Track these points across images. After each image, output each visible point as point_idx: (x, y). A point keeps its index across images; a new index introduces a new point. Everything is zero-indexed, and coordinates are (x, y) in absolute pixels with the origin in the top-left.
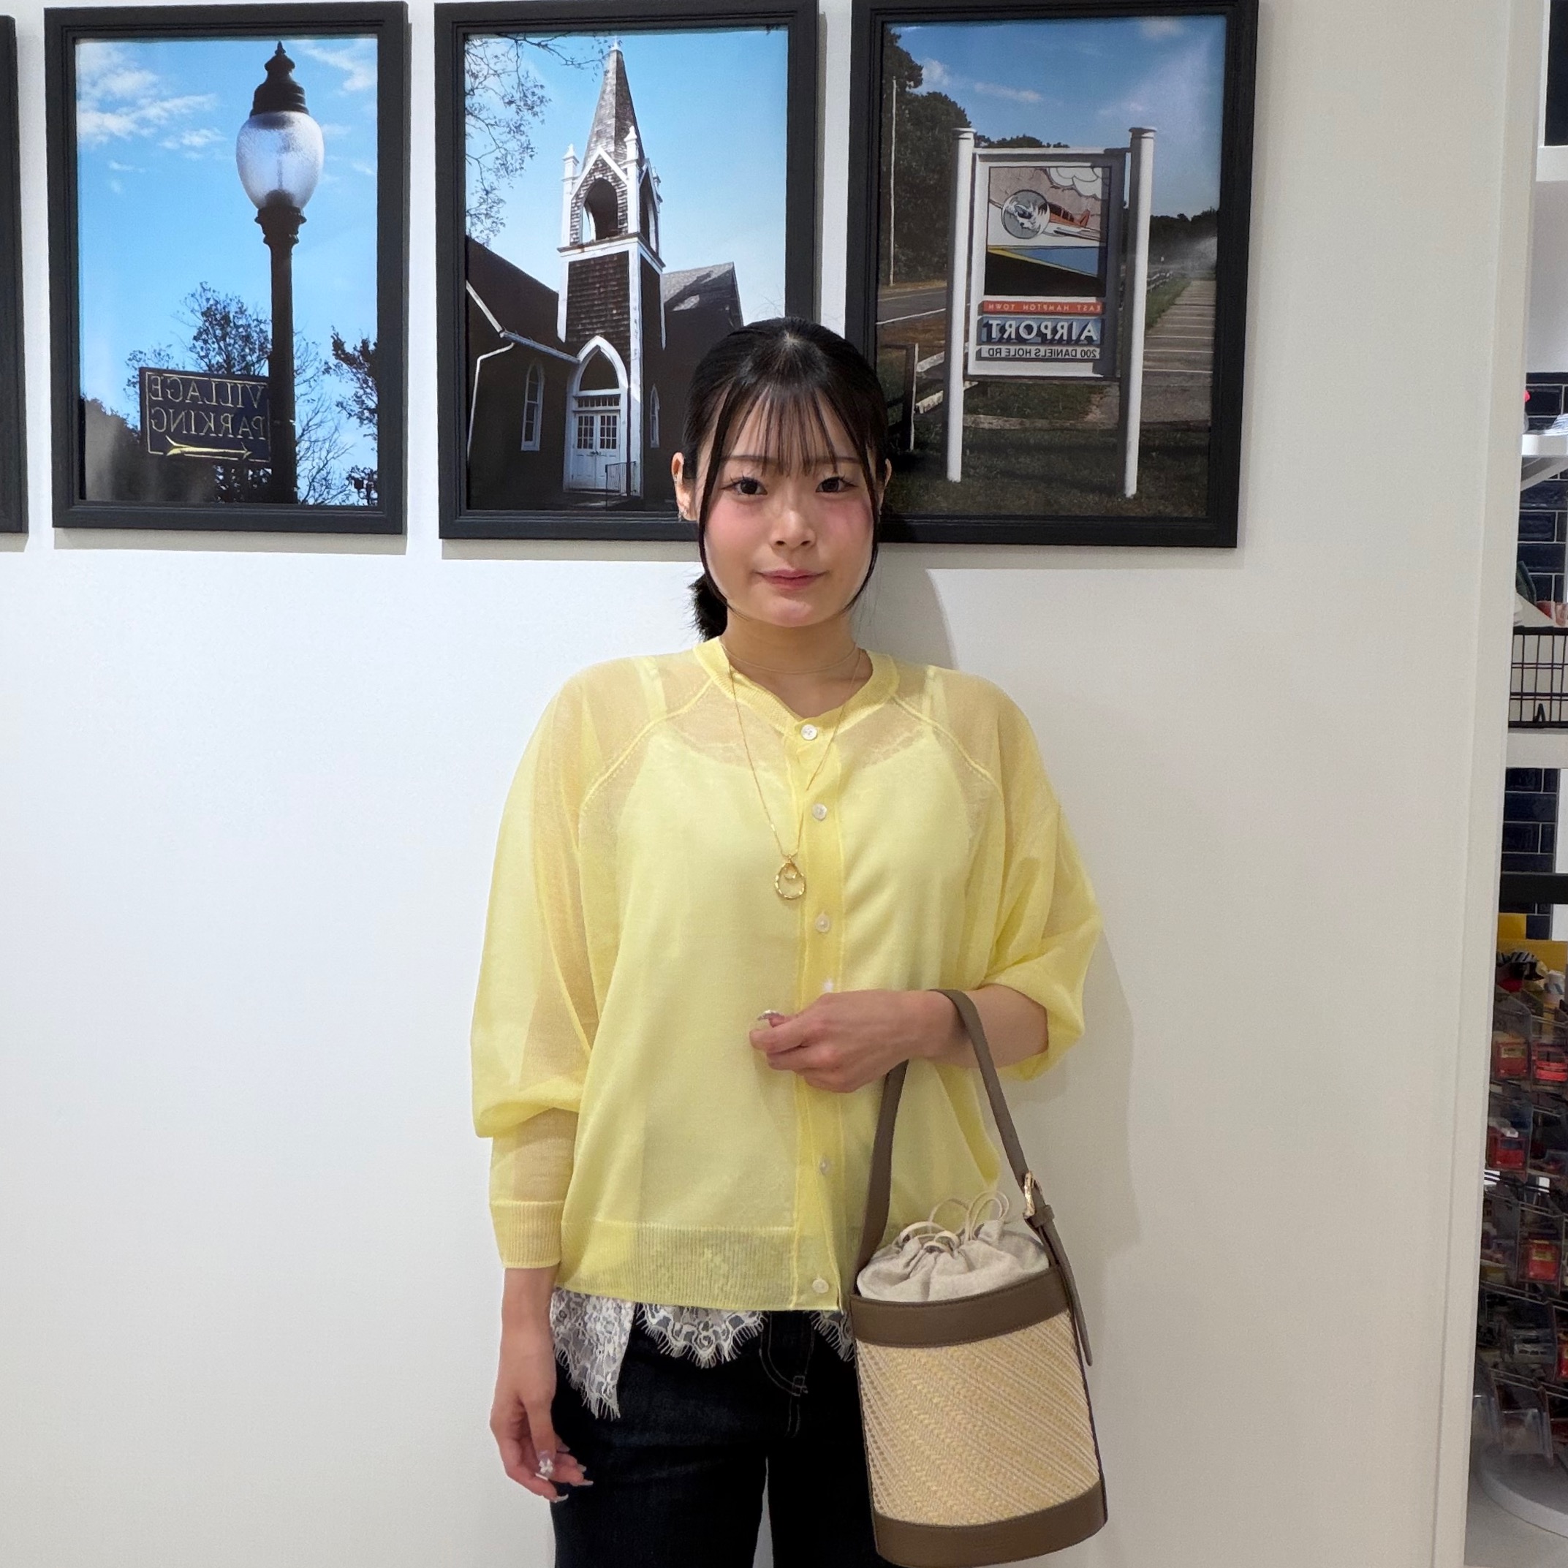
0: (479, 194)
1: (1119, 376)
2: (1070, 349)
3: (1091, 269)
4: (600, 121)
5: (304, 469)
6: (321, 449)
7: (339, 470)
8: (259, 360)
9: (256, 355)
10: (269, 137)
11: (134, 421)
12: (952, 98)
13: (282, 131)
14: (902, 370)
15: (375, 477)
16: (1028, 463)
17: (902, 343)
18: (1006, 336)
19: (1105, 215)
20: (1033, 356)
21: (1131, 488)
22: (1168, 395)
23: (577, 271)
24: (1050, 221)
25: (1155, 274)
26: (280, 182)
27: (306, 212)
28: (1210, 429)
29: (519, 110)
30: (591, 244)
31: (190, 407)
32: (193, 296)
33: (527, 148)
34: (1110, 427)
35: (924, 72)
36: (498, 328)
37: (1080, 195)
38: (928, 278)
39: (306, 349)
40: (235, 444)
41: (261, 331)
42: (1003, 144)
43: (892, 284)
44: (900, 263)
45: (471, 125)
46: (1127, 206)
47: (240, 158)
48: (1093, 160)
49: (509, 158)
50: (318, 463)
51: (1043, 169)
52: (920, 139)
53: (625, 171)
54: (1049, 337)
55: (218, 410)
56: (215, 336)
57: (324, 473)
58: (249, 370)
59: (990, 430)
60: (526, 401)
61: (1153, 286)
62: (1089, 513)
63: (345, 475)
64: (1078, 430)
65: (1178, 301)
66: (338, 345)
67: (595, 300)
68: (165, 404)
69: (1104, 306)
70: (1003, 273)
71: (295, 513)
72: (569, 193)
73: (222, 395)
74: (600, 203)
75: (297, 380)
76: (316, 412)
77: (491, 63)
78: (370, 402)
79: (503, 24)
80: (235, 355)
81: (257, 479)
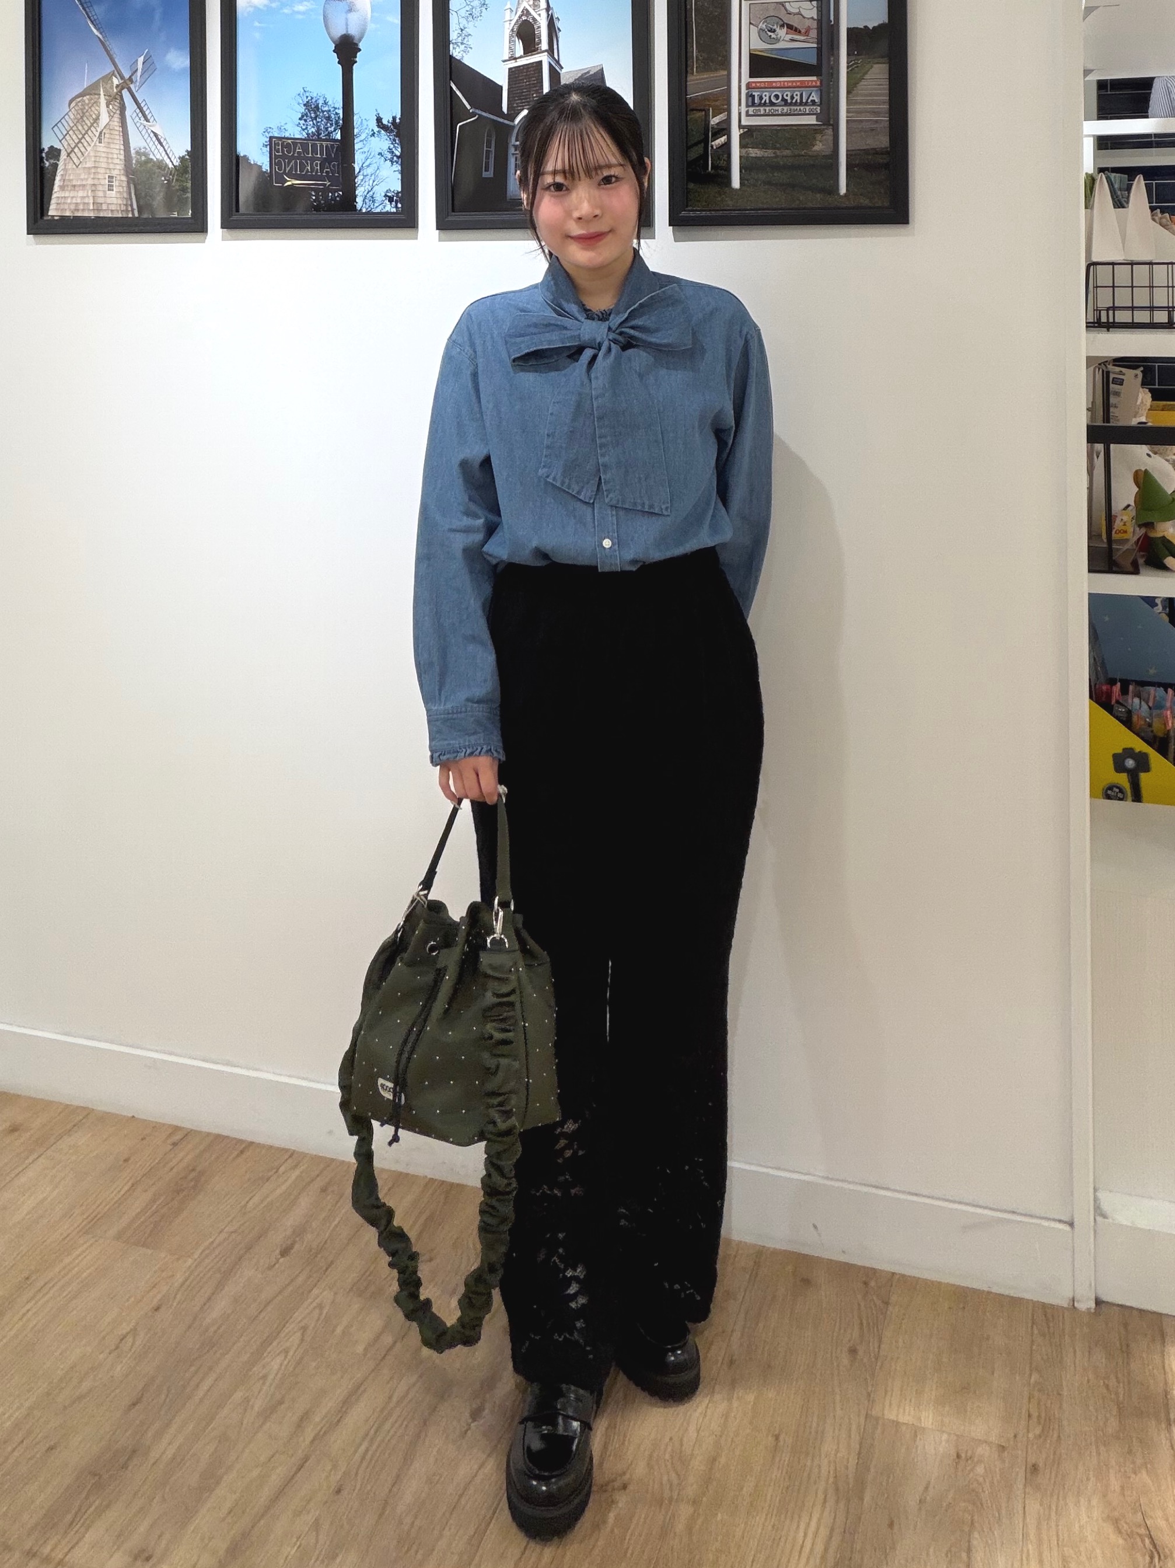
0: (456, 32)
1: (831, 123)
2: (802, 108)
3: (813, 61)
5: (360, 192)
6: (369, 180)
7: (379, 192)
8: (335, 130)
9: (333, 127)
10: (342, 6)
11: (266, 167)
14: (703, 123)
15: (400, 195)
16: (778, 176)
17: (702, 108)
18: (763, 102)
19: (820, 29)
20: (780, 113)
21: (843, 190)
22: (863, 133)
23: (513, 73)
25: (851, 61)
26: (347, 28)
27: (361, 46)
28: (888, 153)
30: (520, 57)
31: (296, 158)
32: (299, 95)
33: (484, 4)
34: (827, 153)
36: (468, 107)
37: (804, 17)
38: (716, 70)
39: (361, 123)
40: (322, 178)
41: (337, 114)
43: (695, 73)
44: (700, 62)
46: (832, 23)
47: (325, 16)
49: (474, 10)
50: (368, 187)
51: (782, 4)
53: (539, 15)
54: (789, 101)
55: (313, 159)
56: (311, 117)
57: (371, 193)
58: (330, 136)
59: (756, 157)
60: (485, 149)
61: (850, 69)
62: (817, 205)
63: (384, 194)
64: (809, 156)
65: (867, 77)
66: (379, 120)
67: (522, 89)
68: (284, 157)
69: (821, 83)
70: (760, 65)
71: (356, 217)
72: (507, 29)
73: (314, 151)
74: (526, 33)
75: (356, 141)
76: (367, 159)
78: (397, 152)
80: (322, 127)
81: (334, 198)
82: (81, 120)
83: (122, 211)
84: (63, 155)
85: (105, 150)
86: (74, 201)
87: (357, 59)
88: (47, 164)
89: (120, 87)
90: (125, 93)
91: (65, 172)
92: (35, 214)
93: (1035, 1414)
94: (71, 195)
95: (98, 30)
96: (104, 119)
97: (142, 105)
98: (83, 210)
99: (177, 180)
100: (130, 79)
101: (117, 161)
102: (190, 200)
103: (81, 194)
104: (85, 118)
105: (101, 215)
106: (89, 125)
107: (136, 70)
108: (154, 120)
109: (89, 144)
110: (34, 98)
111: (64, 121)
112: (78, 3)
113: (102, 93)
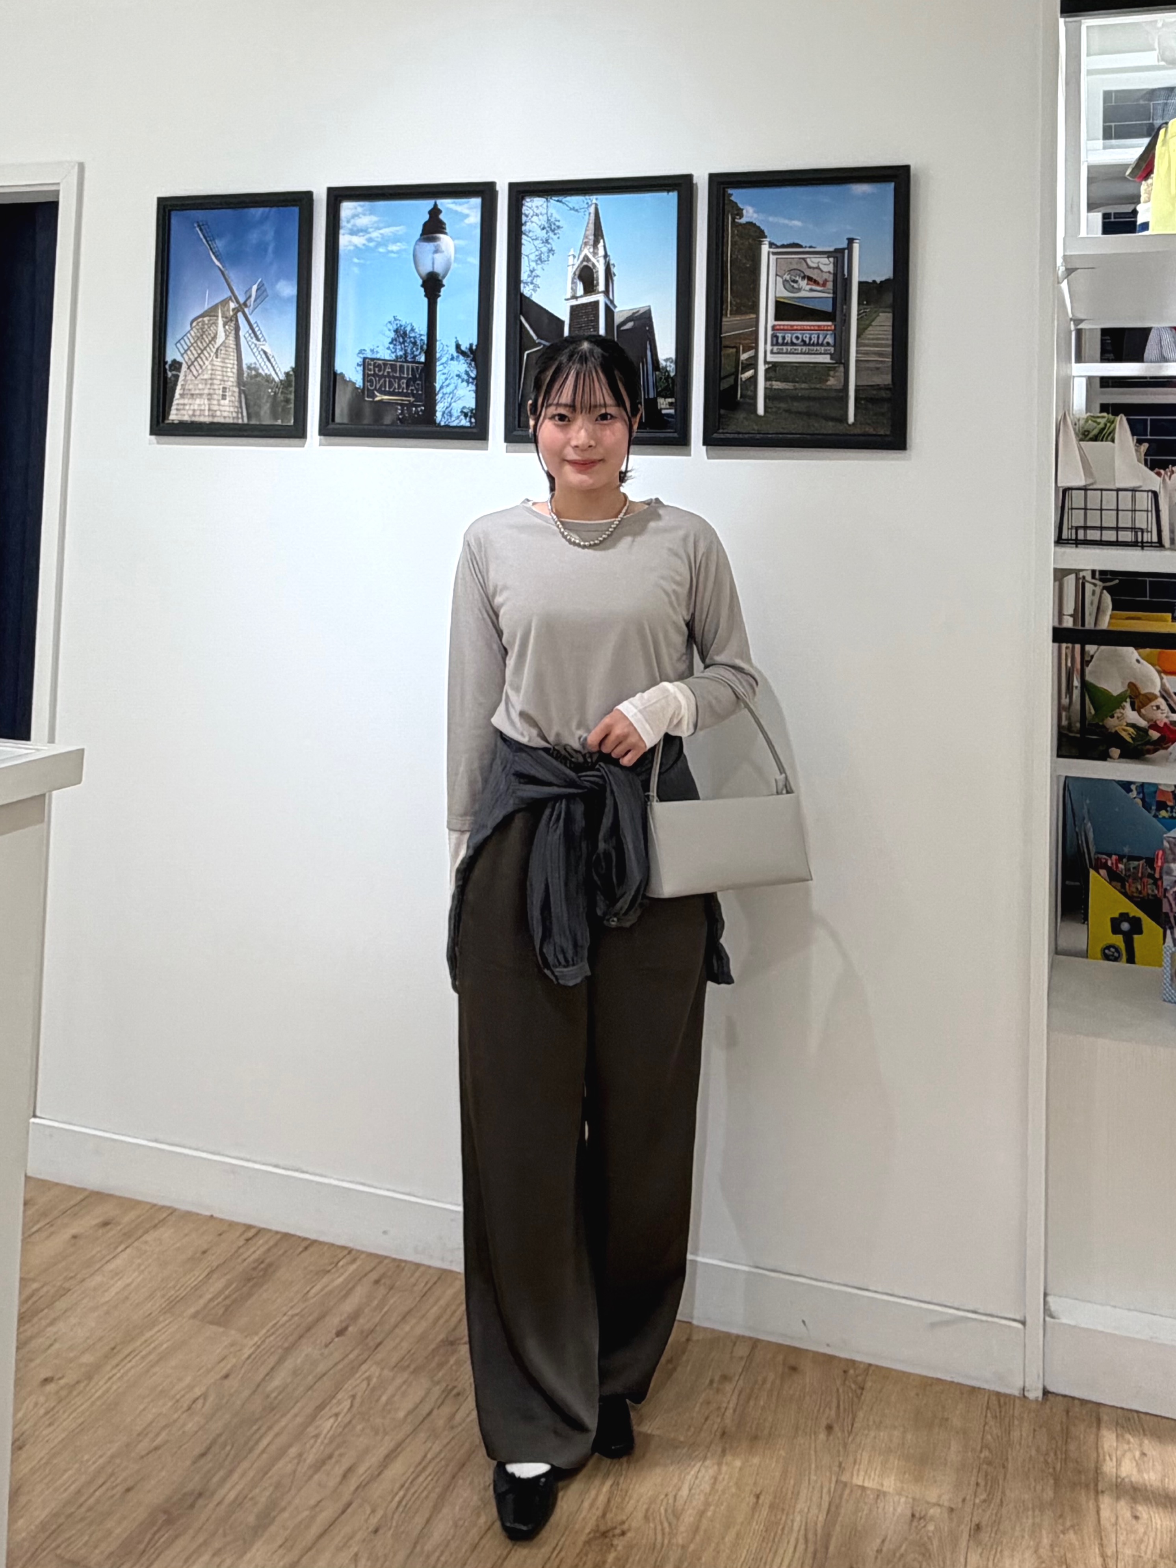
0: (527, 273)
1: (843, 361)
2: (818, 348)
3: (829, 309)
4: (586, 237)
5: (440, 407)
6: (448, 397)
7: (456, 408)
8: (420, 353)
9: (418, 351)
10: (429, 246)
11: (359, 383)
12: (758, 224)
13: (435, 244)
14: (734, 358)
15: (474, 411)
16: (797, 406)
17: (733, 345)
18: (786, 342)
19: (835, 281)
20: (799, 352)
21: (851, 419)
22: (869, 372)
23: (574, 310)
24: (808, 284)
25: (861, 310)
26: (433, 267)
27: (445, 282)
28: (889, 389)
29: (547, 232)
30: (581, 297)
31: (385, 377)
32: (390, 322)
33: (551, 251)
34: (839, 388)
35: (744, 212)
36: (535, 337)
37: (822, 271)
38: (746, 313)
39: (443, 350)
40: (407, 395)
41: (421, 339)
42: (783, 246)
43: (728, 315)
44: (733, 306)
45: (525, 239)
46: (846, 277)
47: (415, 256)
48: (828, 254)
49: (542, 255)
50: (447, 404)
51: (804, 259)
52: (742, 244)
53: (598, 261)
54: (808, 342)
55: (400, 378)
57: (449, 409)
58: (415, 359)
59: (778, 389)
61: (860, 316)
62: (830, 432)
63: (460, 411)
64: (823, 389)
65: (873, 324)
66: (458, 347)
67: (582, 324)
68: (374, 375)
69: (835, 326)
70: (784, 310)
71: (434, 429)
72: (571, 272)
73: (402, 371)
74: (586, 276)
75: (438, 363)
76: (446, 379)
77: (535, 209)
78: (473, 375)
79: (541, 191)
80: (409, 351)
81: (417, 412)
82: (200, 338)
83: (234, 418)
84: (184, 368)
85: (220, 364)
86: (192, 407)
87: (442, 293)
88: (170, 374)
89: (236, 311)
90: (240, 315)
91: (185, 381)
92: (158, 417)
93: (982, 1483)
94: (189, 402)
95: (219, 260)
96: (221, 337)
97: (255, 326)
98: (200, 415)
99: (282, 393)
100: (245, 304)
101: (230, 374)
102: (292, 411)
103: (198, 401)
104: (205, 337)
105: (216, 420)
106: (207, 341)
107: (250, 297)
108: (265, 340)
109: (207, 359)
110: (161, 317)
111: (185, 338)
112: (202, 236)
113: (220, 315)
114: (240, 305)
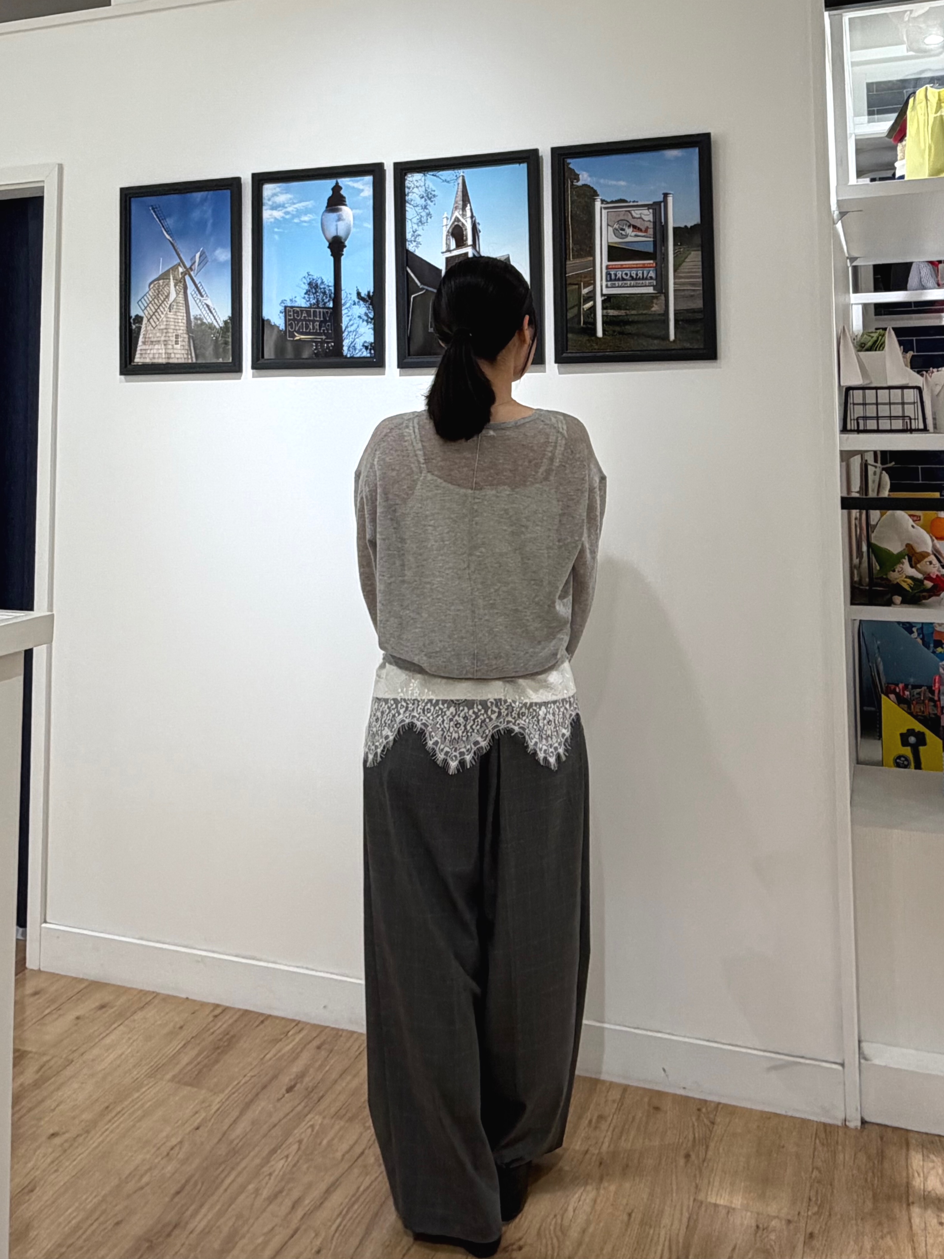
0: (411, 234)
1: (663, 291)
2: (644, 282)
3: (650, 250)
4: (457, 202)
5: (344, 343)
6: (352, 335)
7: (357, 343)
8: (328, 302)
9: (328, 299)
10: (332, 217)
11: (282, 327)
12: (592, 186)
13: (337, 214)
14: (577, 293)
15: (372, 345)
16: (628, 328)
17: (576, 283)
18: (618, 278)
19: (655, 228)
20: (629, 285)
21: (672, 337)
22: (685, 299)
25: (676, 249)
26: (336, 233)
27: (345, 244)
28: (703, 312)
29: (426, 200)
30: (454, 250)
31: (302, 321)
32: (303, 278)
33: (429, 214)
34: (660, 313)
35: (580, 176)
36: (419, 285)
37: (644, 220)
38: (586, 257)
39: (345, 297)
40: (319, 334)
41: (330, 290)
42: (613, 202)
43: (571, 260)
44: (575, 252)
45: (408, 207)
46: (663, 224)
47: (321, 225)
48: (650, 206)
49: (422, 219)
50: (350, 340)
51: (629, 211)
52: (580, 202)
53: (467, 221)
54: (634, 277)
55: (312, 322)
57: (352, 344)
58: (324, 306)
59: (614, 316)
61: (676, 254)
62: (655, 348)
63: (360, 345)
64: (648, 314)
65: (687, 260)
66: (357, 294)
68: (293, 320)
69: (656, 265)
70: (615, 253)
71: (343, 360)
72: (445, 230)
73: (314, 316)
74: (457, 233)
75: (343, 308)
76: (350, 320)
77: (415, 183)
78: (371, 316)
79: (418, 168)
80: (320, 299)
81: (328, 347)
82: (157, 297)
83: (185, 357)
84: (146, 320)
85: (173, 316)
86: (153, 351)
87: (343, 254)
88: (135, 326)
89: (184, 274)
90: (187, 277)
91: (147, 331)
92: (126, 360)
93: (813, 1199)
94: (150, 347)
95: (168, 235)
96: (173, 295)
97: (199, 285)
98: (159, 357)
99: (222, 337)
100: (191, 268)
101: (182, 324)
102: (230, 350)
103: (157, 346)
104: (160, 295)
105: (171, 361)
106: (163, 299)
107: (195, 262)
108: (207, 296)
109: (162, 313)
110: (126, 282)
111: (145, 298)
112: (155, 216)
113: (171, 278)
114: (187, 270)
